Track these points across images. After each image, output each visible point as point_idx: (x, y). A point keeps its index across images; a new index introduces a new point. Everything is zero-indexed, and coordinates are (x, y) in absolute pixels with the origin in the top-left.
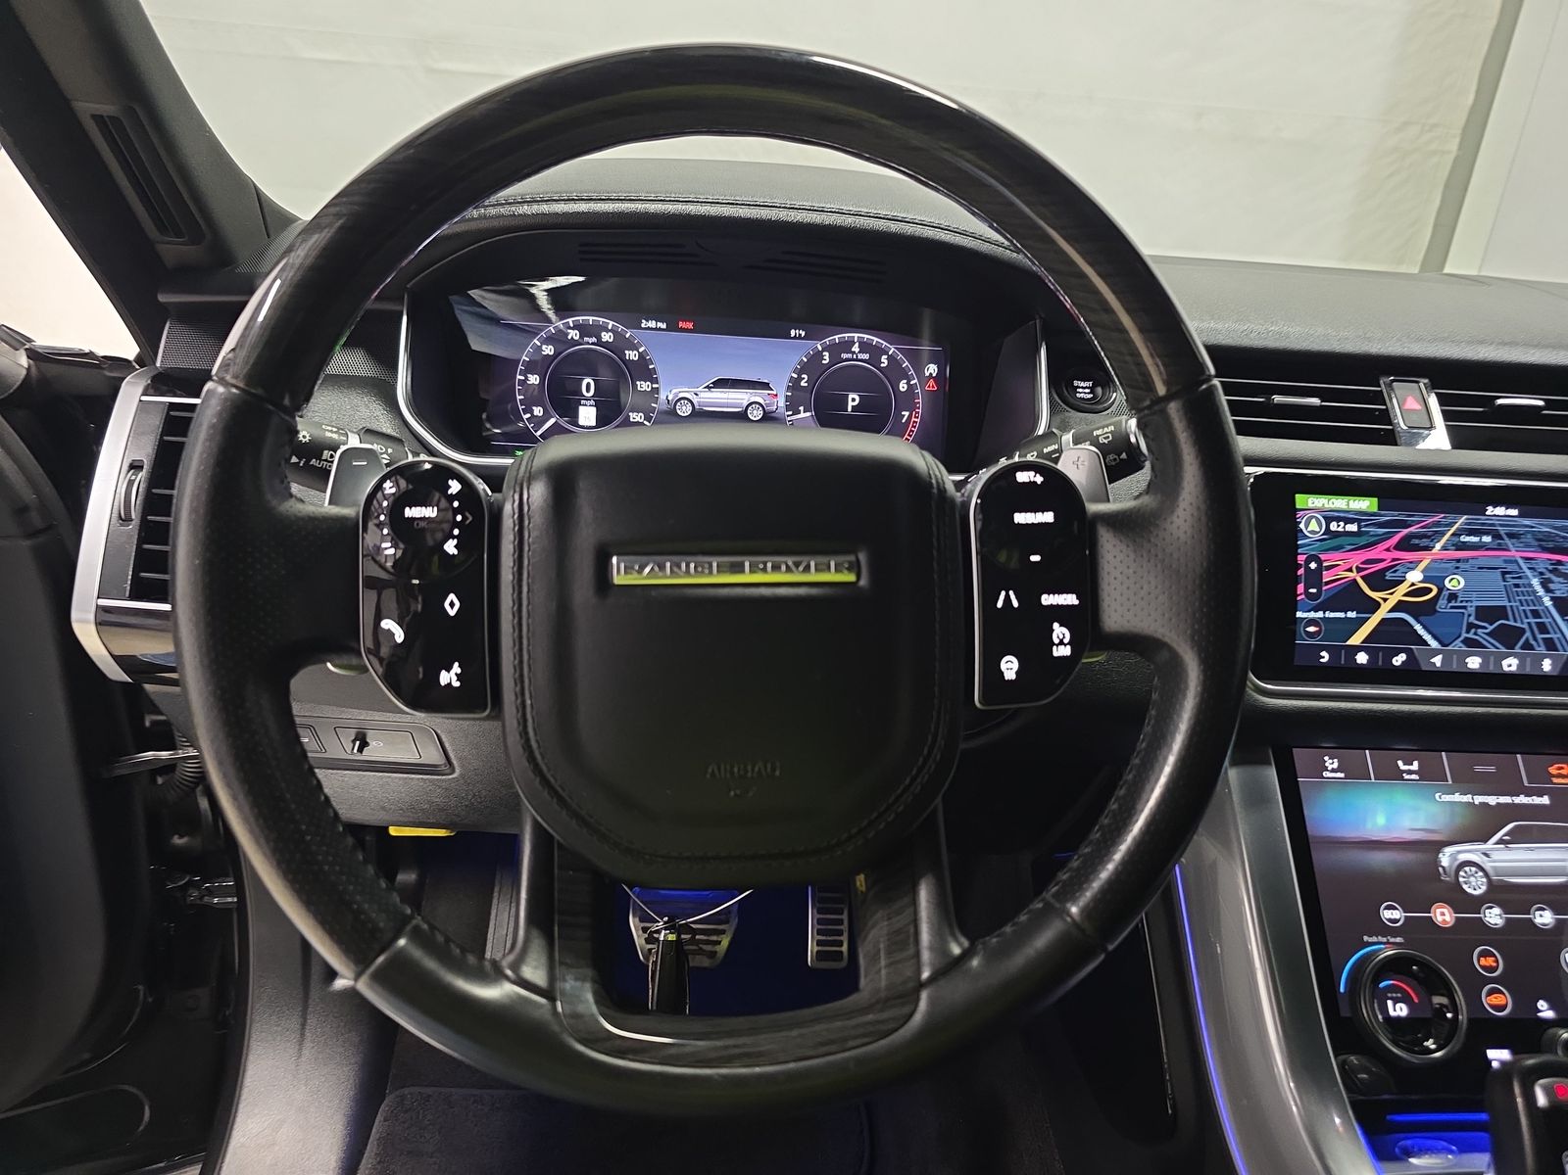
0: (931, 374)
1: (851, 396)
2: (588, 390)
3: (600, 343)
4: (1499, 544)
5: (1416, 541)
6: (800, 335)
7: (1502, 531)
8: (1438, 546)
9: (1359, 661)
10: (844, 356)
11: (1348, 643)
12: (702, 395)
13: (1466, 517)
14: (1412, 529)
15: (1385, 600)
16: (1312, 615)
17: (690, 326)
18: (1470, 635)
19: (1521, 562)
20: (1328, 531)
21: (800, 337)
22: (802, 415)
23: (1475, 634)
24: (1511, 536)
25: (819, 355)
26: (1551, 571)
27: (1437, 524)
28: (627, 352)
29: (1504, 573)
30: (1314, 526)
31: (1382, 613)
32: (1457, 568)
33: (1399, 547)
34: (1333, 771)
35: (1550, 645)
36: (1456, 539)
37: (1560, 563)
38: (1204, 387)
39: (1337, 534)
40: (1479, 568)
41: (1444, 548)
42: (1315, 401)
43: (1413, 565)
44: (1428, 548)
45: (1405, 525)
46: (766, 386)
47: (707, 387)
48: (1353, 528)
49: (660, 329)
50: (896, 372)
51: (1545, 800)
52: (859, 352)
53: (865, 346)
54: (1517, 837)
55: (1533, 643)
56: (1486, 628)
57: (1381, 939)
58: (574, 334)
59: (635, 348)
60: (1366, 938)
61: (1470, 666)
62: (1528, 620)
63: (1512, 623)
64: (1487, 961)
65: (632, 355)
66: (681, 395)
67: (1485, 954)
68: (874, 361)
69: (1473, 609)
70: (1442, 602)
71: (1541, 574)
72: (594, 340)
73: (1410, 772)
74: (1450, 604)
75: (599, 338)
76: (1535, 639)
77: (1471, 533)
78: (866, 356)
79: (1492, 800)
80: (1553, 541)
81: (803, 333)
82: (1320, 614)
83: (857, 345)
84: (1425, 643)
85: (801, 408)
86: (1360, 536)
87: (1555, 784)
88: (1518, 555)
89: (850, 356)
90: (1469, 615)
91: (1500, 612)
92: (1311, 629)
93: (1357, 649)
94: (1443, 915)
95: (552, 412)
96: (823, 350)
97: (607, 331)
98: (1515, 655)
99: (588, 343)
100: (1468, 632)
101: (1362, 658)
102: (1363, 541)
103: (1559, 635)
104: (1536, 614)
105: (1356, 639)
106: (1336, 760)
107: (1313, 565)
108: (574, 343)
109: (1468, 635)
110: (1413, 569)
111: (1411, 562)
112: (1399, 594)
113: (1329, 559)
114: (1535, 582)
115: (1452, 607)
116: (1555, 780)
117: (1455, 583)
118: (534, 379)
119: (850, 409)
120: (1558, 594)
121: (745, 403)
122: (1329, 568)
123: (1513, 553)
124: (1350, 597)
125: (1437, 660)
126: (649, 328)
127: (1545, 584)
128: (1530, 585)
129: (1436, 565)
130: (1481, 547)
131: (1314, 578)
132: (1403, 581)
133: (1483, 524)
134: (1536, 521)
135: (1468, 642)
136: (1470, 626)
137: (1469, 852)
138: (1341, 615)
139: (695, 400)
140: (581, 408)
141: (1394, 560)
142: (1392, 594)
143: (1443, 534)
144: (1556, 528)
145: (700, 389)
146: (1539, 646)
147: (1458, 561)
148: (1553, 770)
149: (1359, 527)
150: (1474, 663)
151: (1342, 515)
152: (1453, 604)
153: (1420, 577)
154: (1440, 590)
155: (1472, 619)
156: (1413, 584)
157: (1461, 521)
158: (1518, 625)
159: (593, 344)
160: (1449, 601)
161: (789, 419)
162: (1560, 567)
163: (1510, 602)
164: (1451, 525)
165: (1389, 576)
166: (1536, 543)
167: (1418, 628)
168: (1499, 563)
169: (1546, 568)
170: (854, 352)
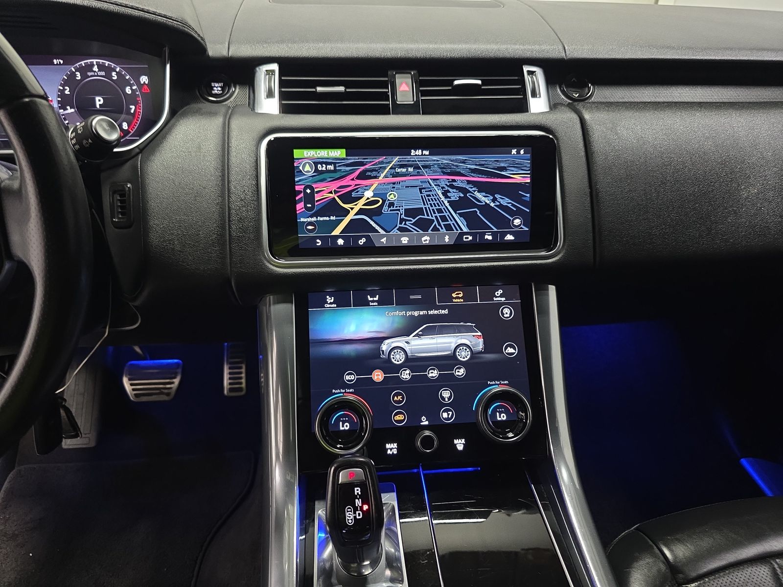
0: (144, 82)
1: (97, 98)
4: (418, 172)
5: (369, 173)
6: (60, 63)
7: (420, 164)
8: (383, 175)
9: (339, 244)
10: (90, 74)
11: (333, 234)
13: (398, 157)
14: (367, 167)
15: (352, 209)
16: (310, 219)
18: (402, 225)
19: (430, 181)
20: (316, 170)
22: (70, 111)
23: (405, 224)
24: (425, 167)
25: (73, 75)
26: (448, 186)
27: (382, 163)
29: (420, 190)
30: (307, 168)
31: (351, 216)
32: (394, 188)
33: (358, 178)
34: (331, 303)
35: (449, 228)
36: (393, 171)
37: (454, 181)
38: (27, 100)
39: (322, 172)
40: (406, 187)
41: (386, 177)
42: (342, 89)
43: (367, 187)
44: (376, 177)
45: (362, 164)
48: (331, 167)
50: (122, 82)
51: (446, 312)
52: (98, 71)
53: (101, 67)
54: (427, 332)
55: (439, 228)
56: (411, 221)
57: (342, 391)
60: (334, 391)
61: (403, 242)
62: (435, 215)
63: (426, 217)
64: (398, 398)
67: (397, 395)
68: (108, 76)
69: (403, 210)
70: (385, 208)
71: (443, 188)
73: (373, 301)
74: (390, 209)
76: (440, 225)
77: (402, 166)
78: (103, 73)
79: (416, 314)
80: (450, 168)
81: (62, 62)
82: (314, 219)
83: (96, 66)
84: (377, 231)
85: (68, 107)
86: (336, 172)
87: (455, 302)
88: (429, 178)
89: (92, 73)
90: (401, 214)
91: (419, 211)
92: (310, 227)
93: (337, 237)
94: (378, 376)
96: (76, 71)
98: (428, 235)
100: (401, 223)
101: (340, 242)
102: (337, 175)
103: (454, 222)
104: (440, 211)
105: (337, 232)
106: (333, 298)
107: (308, 191)
109: (400, 226)
110: (368, 190)
111: (367, 186)
112: (360, 204)
113: (318, 187)
114: (440, 193)
115: (391, 210)
116: (454, 300)
117: (392, 197)
119: (98, 106)
120: (453, 199)
122: (318, 192)
123: (427, 177)
124: (331, 208)
125: (384, 240)
127: (445, 194)
128: (437, 195)
129: (382, 187)
130: (408, 175)
131: (309, 198)
132: (361, 198)
133: (408, 161)
134: (441, 157)
135: (400, 229)
136: (402, 220)
137: (399, 342)
138: (327, 219)
141: (356, 185)
142: (356, 205)
143: (385, 168)
144: (452, 161)
146: (442, 229)
147: (394, 183)
148: (454, 295)
149: (335, 167)
150: (405, 240)
151: (324, 160)
152: (392, 208)
153: (372, 194)
154: (384, 201)
155: (403, 216)
156: (368, 199)
157: (395, 160)
158: (430, 218)
160: (389, 207)
162: (454, 183)
163: (424, 205)
164: (390, 163)
165: (354, 194)
166: (440, 170)
167: (372, 223)
168: (418, 183)
169: (446, 185)
170: (95, 72)
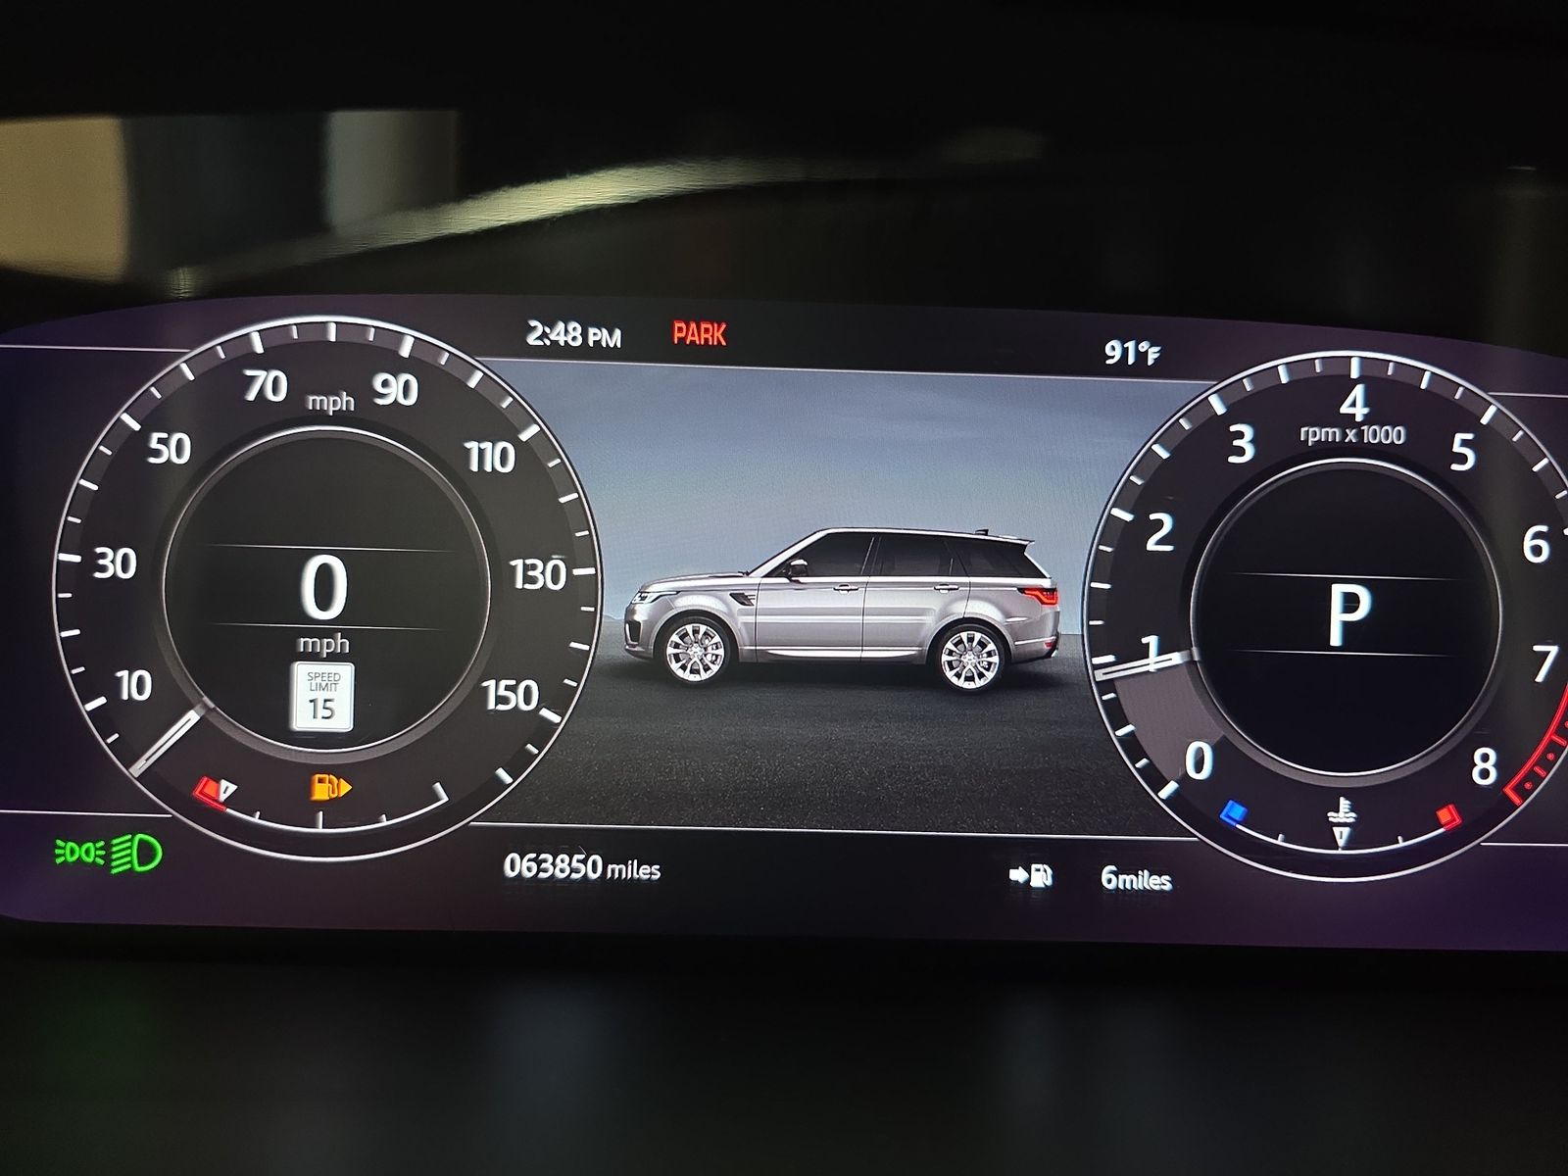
1: (1339, 589)
2: (324, 599)
3: (368, 413)
6: (1141, 356)
10: (1313, 435)
12: (763, 601)
17: (714, 334)
21: (1140, 368)
22: (1153, 662)
25: (1214, 434)
28: (473, 446)
46: (1009, 558)
47: (785, 570)
49: (599, 352)
50: (1508, 491)
52: (1369, 420)
53: (1389, 400)
58: (268, 384)
59: (502, 428)
65: (491, 456)
66: (685, 603)
68: (1426, 452)
72: (344, 401)
75: (365, 394)
78: (1396, 435)
81: (1153, 354)
83: (1359, 391)
85: (1152, 641)
89: (1332, 433)
95: (188, 683)
96: (1232, 415)
97: (397, 366)
99: (321, 417)
108: (268, 415)
118: (117, 563)
119: (1336, 639)
121: (931, 625)
126: (556, 351)
139: (740, 620)
140: (301, 671)
145: (755, 578)
159: (340, 418)
161: (1100, 676)
170: (1349, 421)
